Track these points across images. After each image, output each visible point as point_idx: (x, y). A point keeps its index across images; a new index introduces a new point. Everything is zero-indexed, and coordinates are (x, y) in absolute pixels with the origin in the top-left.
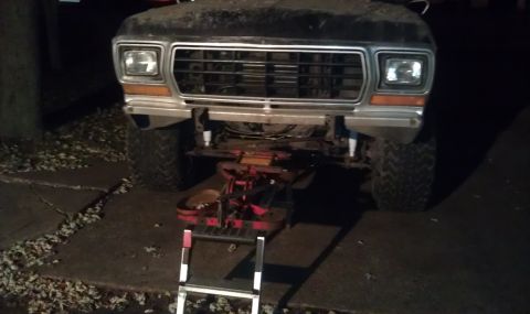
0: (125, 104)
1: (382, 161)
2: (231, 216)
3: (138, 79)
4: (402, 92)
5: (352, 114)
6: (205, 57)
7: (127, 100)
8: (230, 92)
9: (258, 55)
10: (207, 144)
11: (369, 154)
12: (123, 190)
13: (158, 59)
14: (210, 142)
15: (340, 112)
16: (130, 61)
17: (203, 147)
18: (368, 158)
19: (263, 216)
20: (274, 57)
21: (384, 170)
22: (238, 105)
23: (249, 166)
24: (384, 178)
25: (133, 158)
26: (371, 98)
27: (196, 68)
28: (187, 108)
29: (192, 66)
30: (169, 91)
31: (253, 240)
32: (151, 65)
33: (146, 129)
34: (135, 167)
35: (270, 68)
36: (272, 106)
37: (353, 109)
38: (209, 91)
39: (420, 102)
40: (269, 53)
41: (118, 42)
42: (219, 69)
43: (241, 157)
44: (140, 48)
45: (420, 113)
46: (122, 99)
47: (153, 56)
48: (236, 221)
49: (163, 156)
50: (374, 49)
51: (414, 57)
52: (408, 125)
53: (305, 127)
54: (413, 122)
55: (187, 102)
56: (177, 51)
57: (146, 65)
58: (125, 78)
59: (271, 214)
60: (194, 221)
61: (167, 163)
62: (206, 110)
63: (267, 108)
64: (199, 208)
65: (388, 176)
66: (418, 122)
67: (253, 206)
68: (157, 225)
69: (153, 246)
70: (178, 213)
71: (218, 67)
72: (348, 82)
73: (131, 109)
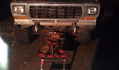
0: (14, 22)
1: (84, 34)
2: (55, 54)
3: (18, 14)
4: (91, 16)
5: (78, 22)
6: (38, 8)
7: (15, 21)
8: (45, 18)
9: (53, 7)
10: (36, 31)
11: (78, 31)
12: (13, 45)
13: (24, 9)
14: (37, 31)
15: (75, 22)
16: (16, 10)
17: (35, 32)
18: (78, 33)
19: (64, 53)
20: (58, 7)
21: (84, 36)
22: (47, 21)
23: (54, 38)
24: (84, 38)
25: (16, 36)
26: (84, 18)
27: (35, 11)
28: (33, 22)
29: (33, 10)
30: (28, 18)
31: (62, 61)
32: (22, 10)
33: (20, 28)
34: (16, 39)
35: (57, 11)
36: (57, 21)
37: (79, 21)
38: (39, 17)
39: (96, 18)
40: (57, 6)
41: (12, 4)
42: (42, 11)
43: (51, 35)
44: (19, 6)
45: (95, 21)
46: (14, 20)
47: (23, 8)
48: (57, 56)
49: (25, 35)
50: (85, 5)
51: (94, 7)
52: (93, 25)
53: (64, 26)
54: (94, 24)
55: (33, 20)
56: (30, 6)
57: (21, 11)
58: (14, 14)
59: (66, 52)
60: (44, 56)
61: (26, 37)
62: (39, 23)
63: (56, 22)
64: (45, 52)
65: (85, 37)
66: (95, 24)
67: (59, 50)
68: (26, 55)
69: (26, 62)
70: (39, 55)
71: (41, 10)
72: (76, 14)
73: (16, 23)
